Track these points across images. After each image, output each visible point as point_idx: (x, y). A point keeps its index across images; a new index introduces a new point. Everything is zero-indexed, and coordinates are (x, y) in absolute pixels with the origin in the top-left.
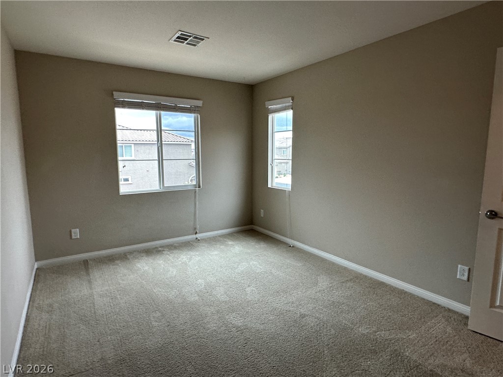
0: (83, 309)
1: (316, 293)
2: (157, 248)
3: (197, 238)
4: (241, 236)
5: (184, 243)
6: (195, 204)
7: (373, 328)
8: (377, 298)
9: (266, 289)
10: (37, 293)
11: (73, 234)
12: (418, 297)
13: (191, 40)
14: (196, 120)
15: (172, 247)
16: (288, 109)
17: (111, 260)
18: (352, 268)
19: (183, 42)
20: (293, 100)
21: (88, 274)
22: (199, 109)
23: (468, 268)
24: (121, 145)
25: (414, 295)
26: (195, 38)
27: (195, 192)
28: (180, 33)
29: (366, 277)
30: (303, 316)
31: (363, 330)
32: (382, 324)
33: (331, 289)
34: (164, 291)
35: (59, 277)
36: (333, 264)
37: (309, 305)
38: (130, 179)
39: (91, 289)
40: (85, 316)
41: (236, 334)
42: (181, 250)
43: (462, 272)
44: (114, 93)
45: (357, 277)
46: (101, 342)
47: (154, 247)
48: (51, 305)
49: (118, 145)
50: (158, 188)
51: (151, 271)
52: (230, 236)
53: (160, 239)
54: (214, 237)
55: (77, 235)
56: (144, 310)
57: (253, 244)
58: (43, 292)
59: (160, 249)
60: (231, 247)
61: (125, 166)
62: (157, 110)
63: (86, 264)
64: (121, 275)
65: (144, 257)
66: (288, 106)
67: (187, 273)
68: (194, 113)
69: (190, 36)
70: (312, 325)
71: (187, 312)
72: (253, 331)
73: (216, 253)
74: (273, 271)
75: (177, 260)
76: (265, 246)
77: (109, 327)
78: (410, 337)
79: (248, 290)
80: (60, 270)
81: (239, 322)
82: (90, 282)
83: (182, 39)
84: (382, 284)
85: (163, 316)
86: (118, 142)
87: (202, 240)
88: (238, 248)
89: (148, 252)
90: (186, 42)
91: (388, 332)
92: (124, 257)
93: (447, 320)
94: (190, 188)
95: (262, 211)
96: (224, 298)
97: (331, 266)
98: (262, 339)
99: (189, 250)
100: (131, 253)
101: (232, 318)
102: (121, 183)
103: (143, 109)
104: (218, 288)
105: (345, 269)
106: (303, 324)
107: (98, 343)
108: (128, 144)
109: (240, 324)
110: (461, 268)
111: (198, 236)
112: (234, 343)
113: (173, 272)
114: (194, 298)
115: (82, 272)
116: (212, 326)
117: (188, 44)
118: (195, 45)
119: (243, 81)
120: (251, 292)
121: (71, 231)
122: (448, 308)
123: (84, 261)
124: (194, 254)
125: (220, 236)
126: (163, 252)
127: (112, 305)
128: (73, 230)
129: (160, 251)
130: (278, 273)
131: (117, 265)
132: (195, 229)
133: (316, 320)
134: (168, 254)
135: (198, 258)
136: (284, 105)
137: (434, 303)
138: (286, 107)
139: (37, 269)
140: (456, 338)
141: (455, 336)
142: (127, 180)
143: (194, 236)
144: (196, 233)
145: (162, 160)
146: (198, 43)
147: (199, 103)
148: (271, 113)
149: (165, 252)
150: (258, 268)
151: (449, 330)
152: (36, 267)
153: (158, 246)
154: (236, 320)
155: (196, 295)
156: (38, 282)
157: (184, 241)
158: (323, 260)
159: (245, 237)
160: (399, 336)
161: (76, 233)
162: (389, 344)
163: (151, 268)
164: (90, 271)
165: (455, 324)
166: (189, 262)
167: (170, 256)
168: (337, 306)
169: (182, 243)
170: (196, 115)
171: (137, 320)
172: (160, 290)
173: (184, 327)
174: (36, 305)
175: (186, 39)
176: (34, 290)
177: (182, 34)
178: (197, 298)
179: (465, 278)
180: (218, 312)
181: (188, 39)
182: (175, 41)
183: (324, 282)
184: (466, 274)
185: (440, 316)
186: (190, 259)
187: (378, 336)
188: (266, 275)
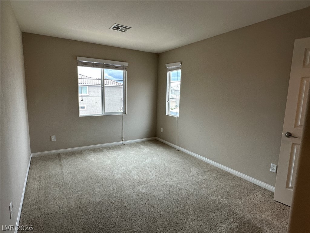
0: (58, 180)
1: (189, 177)
2: (99, 148)
3: (123, 144)
4: (149, 143)
5: (115, 146)
6: (123, 123)
7: (219, 197)
8: (224, 181)
9: (160, 173)
10: (32, 170)
11: (52, 139)
12: (248, 181)
13: (122, 29)
14: (124, 74)
15: (109, 148)
16: (178, 69)
17: (73, 154)
18: (211, 164)
19: (117, 30)
20: (181, 64)
21: (60, 161)
22: (126, 68)
23: (276, 165)
24: (81, 86)
25: (246, 180)
26: (124, 27)
27: (123, 116)
28: (116, 25)
29: (219, 169)
30: (180, 189)
31: (213, 198)
32: (225, 195)
33: (198, 175)
34: (102, 172)
35: (44, 162)
36: (201, 161)
37: (184, 183)
38: (85, 107)
39: (62, 169)
40: (59, 184)
41: (141, 197)
42: (114, 150)
43: (273, 168)
44: (77, 57)
45: (214, 169)
46: (67, 197)
47: (98, 148)
48: (40, 177)
49: (79, 86)
50: (101, 113)
51: (96, 161)
52: (143, 143)
53: (101, 143)
54: (133, 143)
55: (54, 139)
56: (91, 182)
57: (156, 148)
58: (35, 170)
59: (101, 149)
60: (143, 149)
61: (82, 100)
62: (102, 68)
63: (59, 155)
64: (79, 162)
65: (92, 153)
66: (179, 67)
67: (116, 163)
68: (124, 70)
69: (121, 27)
70: (185, 194)
71: (115, 184)
72: (151, 195)
73: (133, 152)
74: (166, 164)
75: (111, 156)
76: (163, 149)
77: (71, 190)
78: (239, 203)
79: (150, 173)
80: (45, 159)
81: (144, 191)
82: (61, 165)
83: (116, 28)
84: (228, 174)
85: (102, 185)
86: (79, 84)
87: (126, 144)
88: (147, 150)
89: (95, 150)
90: (119, 30)
91: (227, 199)
92: (80, 153)
93: (262, 195)
94: (120, 114)
95: (162, 129)
96: (136, 177)
97: (200, 162)
98: (156, 200)
99: (118, 150)
100: (85, 150)
101: (140, 188)
102: (80, 109)
103: (94, 67)
104: (133, 172)
105: (208, 164)
106: (179, 193)
107: (66, 198)
108: (85, 86)
109: (144, 192)
110: (272, 165)
111: (124, 142)
112: (140, 201)
113: (108, 162)
114: (119, 177)
115: (57, 160)
116: (129, 192)
117: (120, 31)
118: (124, 32)
119: (153, 51)
120: (152, 175)
121: (51, 137)
122: (264, 188)
123: (58, 154)
124: (121, 152)
125: (136, 143)
126: (103, 151)
127: (73, 178)
128: (52, 136)
129: (101, 150)
130: (168, 165)
131: (77, 157)
132: (122, 138)
133: (187, 191)
134: (106, 152)
135: (123, 155)
136: (176, 66)
137: (257, 185)
138: (177, 67)
139: (32, 157)
140: (265, 204)
141: (265, 203)
142: (83, 108)
143: (121, 142)
144: (123, 140)
145: (104, 97)
146: (126, 30)
147: (126, 64)
148: (169, 71)
149: (104, 151)
150: (157, 161)
151: (262, 200)
152: (31, 156)
153: (100, 147)
154: (142, 189)
155: (120, 175)
156: (32, 165)
157: (115, 145)
158: (196, 159)
159: (151, 144)
160: (233, 202)
161: (54, 138)
162: (227, 206)
163: (96, 160)
164: (62, 159)
165: (267, 197)
166: (118, 157)
167: (107, 153)
168: (200, 185)
169: (114, 146)
170: (124, 71)
171: (87, 187)
172: (101, 171)
173: (113, 192)
174: (31, 177)
175: (119, 28)
176: (30, 169)
177: (116, 26)
178: (121, 177)
179: (275, 171)
180: (132, 184)
181: (120, 28)
182: (113, 29)
183: (194, 171)
184: (275, 169)
185: (259, 192)
186: (118, 155)
187: (221, 201)
188: (161, 166)
